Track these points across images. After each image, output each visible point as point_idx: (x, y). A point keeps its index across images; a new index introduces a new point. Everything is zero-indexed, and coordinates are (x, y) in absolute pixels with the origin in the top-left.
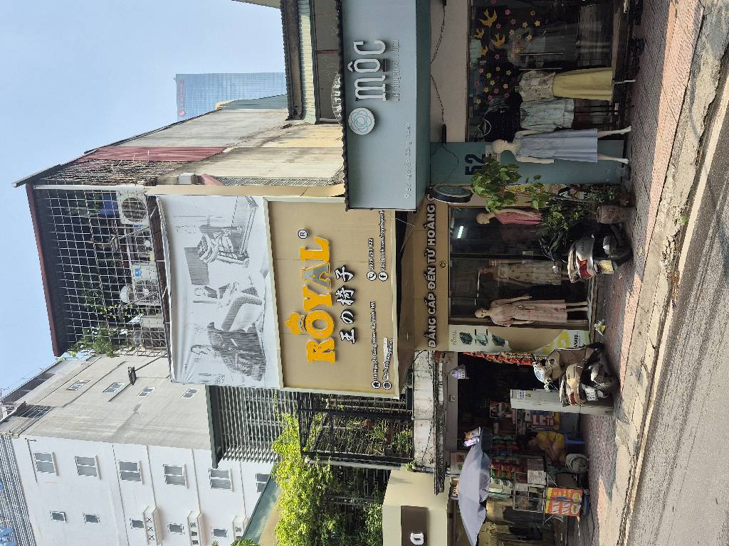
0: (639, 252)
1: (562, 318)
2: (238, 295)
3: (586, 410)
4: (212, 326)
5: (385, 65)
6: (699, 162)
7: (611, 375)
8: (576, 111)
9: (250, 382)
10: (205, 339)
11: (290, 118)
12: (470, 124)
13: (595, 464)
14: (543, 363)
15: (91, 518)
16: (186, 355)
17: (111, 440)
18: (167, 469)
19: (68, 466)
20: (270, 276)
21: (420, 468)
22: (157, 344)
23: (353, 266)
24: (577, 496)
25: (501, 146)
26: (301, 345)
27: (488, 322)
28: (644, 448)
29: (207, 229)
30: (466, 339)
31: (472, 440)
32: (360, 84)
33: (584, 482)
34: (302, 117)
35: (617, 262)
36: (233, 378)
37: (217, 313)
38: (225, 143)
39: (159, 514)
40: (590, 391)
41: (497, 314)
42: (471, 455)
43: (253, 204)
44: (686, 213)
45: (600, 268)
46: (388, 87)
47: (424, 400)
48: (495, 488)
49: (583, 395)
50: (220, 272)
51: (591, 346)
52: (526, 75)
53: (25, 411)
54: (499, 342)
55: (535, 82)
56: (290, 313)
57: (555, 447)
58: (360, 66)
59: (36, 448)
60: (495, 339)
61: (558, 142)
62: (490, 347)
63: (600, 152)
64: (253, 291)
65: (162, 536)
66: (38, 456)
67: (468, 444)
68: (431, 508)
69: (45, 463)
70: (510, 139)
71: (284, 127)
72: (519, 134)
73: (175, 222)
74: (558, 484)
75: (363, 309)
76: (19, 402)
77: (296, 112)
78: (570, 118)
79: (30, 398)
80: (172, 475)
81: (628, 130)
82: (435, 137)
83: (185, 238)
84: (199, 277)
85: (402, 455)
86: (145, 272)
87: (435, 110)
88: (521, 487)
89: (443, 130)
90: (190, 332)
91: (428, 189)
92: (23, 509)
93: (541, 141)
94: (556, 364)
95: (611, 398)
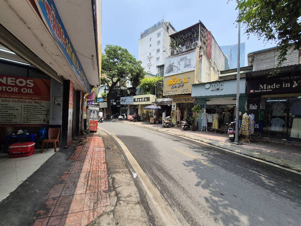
0: (184, 131)
1: (177, 121)
2: (179, 67)
3: (163, 123)
4: (173, 63)
5: (218, 89)
6: (195, 139)
7: (168, 127)
8: (211, 123)
9: (165, 71)
10: (171, 63)
11: (221, 71)
12: (209, 105)
13: (157, 125)
14: (170, 118)
15: (151, 45)
16: (169, 60)
17: (163, 46)
18: (159, 57)
19: (159, 39)
20: (182, 72)
21: (156, 99)
22: (171, 54)
23: (184, 86)
24: (153, 122)
25: (205, 111)
26: (171, 79)
27: (177, 109)
28: (157, 131)
29: (190, 59)
30: (174, 106)
31: (159, 107)
32: (214, 85)
33: (155, 123)
34: (221, 74)
35: (184, 128)
36: (165, 68)
37: (176, 64)
38: (213, 59)
39: (152, 57)
40: (165, 124)
41: (178, 111)
42: (157, 107)
43: (195, 67)
44: (188, 137)
45: (182, 126)
46: (214, 90)
47: (166, 100)
48: (154, 111)
49: (164, 123)
50: (183, 63)
51: (173, 125)
52: (218, 115)
53: (168, 28)
54: (174, 111)
55: (216, 116)
56: (176, 77)
57: (159, 119)
58: (218, 85)
59: (161, 32)
60: (174, 110)
61: (205, 120)
62: (173, 110)
63: (203, 127)
64: (179, 70)
65: (148, 58)
66: (160, 33)
67: (159, 106)
68: (150, 102)
69: (159, 35)
70: (206, 112)
71: (218, 70)
72: (207, 114)
73: (191, 53)
74: (154, 120)
75: (176, 89)
76: (169, 27)
77: (222, 72)
78: (209, 122)
79: (170, 28)
80: (158, 59)
81: (207, 131)
82: (207, 99)
83: (189, 56)
84: (182, 60)
85: (158, 96)
86: (184, 49)
87: (212, 99)
88: (153, 114)
89: (209, 101)
90: (173, 60)
91: (197, 98)
92: (151, 33)
93: (205, 117)
94: (170, 119)
95: (164, 127)
